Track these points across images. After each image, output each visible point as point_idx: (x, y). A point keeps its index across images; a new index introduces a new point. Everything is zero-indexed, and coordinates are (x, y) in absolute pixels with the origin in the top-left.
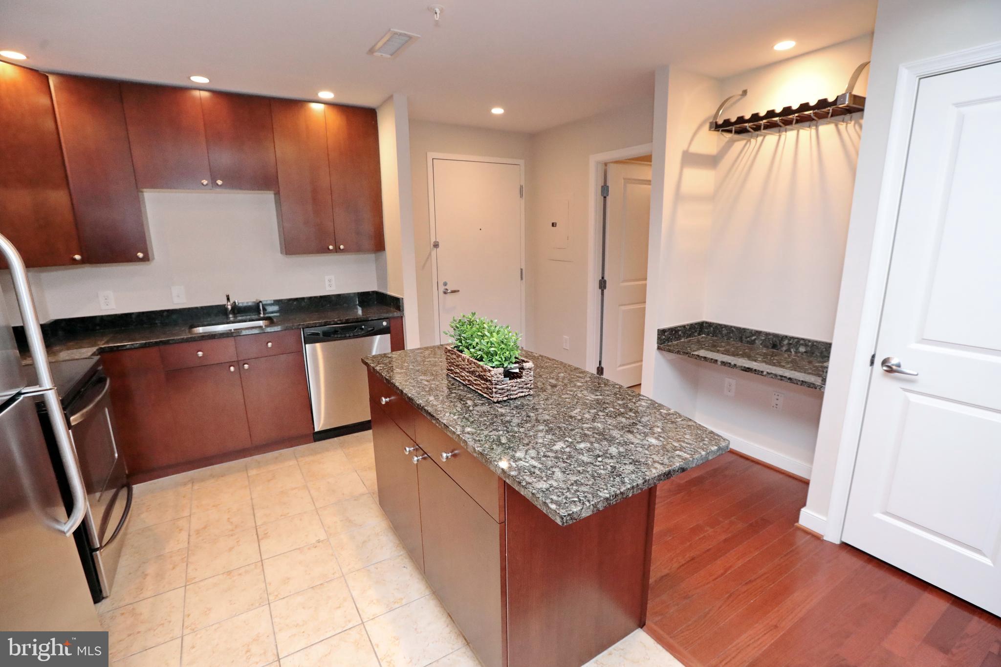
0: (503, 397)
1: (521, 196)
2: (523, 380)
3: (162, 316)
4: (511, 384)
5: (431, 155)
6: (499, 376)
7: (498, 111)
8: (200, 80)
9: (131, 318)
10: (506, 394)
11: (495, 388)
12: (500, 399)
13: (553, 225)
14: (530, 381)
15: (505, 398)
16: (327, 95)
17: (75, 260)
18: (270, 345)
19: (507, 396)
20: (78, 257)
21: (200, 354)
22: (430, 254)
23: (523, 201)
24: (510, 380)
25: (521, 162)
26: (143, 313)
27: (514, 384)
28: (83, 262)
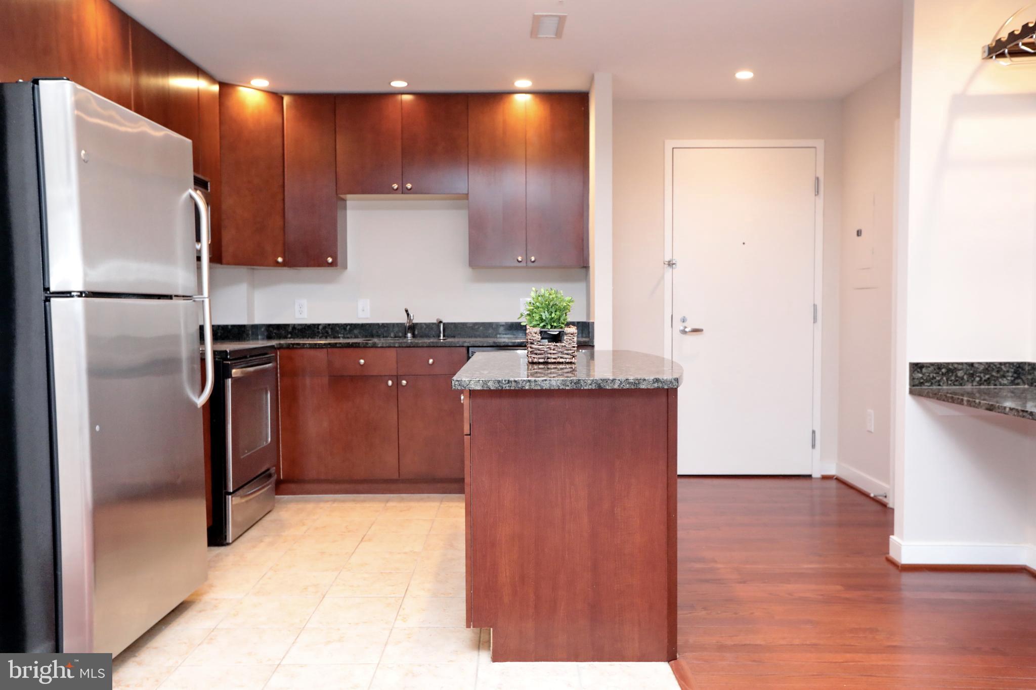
0: (539, 358)
1: (817, 192)
2: (563, 344)
3: (345, 329)
4: (548, 346)
5: (669, 144)
6: (534, 335)
7: (744, 75)
8: (399, 84)
9: (318, 328)
10: (542, 356)
11: (531, 348)
12: (535, 360)
13: (859, 233)
14: (574, 347)
15: (541, 361)
16: (523, 83)
17: (278, 262)
18: (431, 361)
19: (544, 358)
20: (280, 260)
21: (362, 361)
22: (663, 277)
23: (820, 201)
24: (549, 342)
25: (820, 144)
26: (329, 325)
27: (552, 347)
28: (284, 264)
